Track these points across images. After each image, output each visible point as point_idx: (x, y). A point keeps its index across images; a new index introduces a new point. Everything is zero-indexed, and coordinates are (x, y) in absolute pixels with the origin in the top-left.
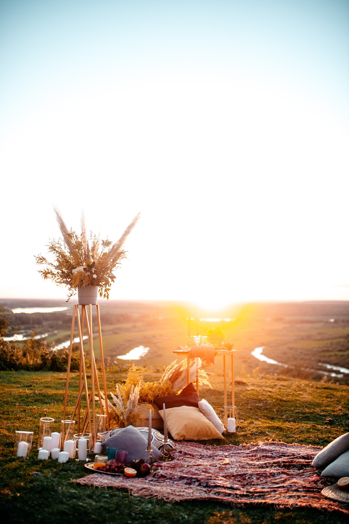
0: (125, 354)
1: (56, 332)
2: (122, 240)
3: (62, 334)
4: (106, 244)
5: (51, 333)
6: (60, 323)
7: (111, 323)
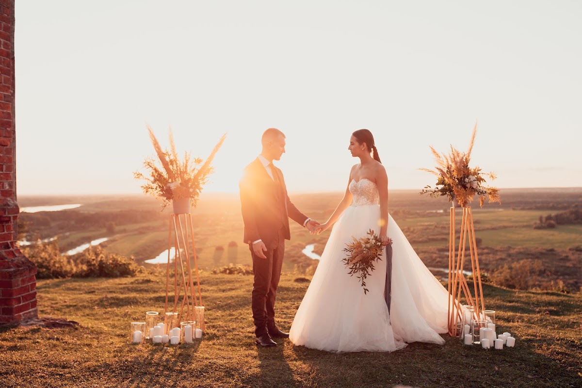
0: (154, 258)
1: (67, 234)
2: (211, 158)
3: (75, 236)
4: (198, 161)
5: (61, 235)
6: (73, 222)
7: (136, 221)
